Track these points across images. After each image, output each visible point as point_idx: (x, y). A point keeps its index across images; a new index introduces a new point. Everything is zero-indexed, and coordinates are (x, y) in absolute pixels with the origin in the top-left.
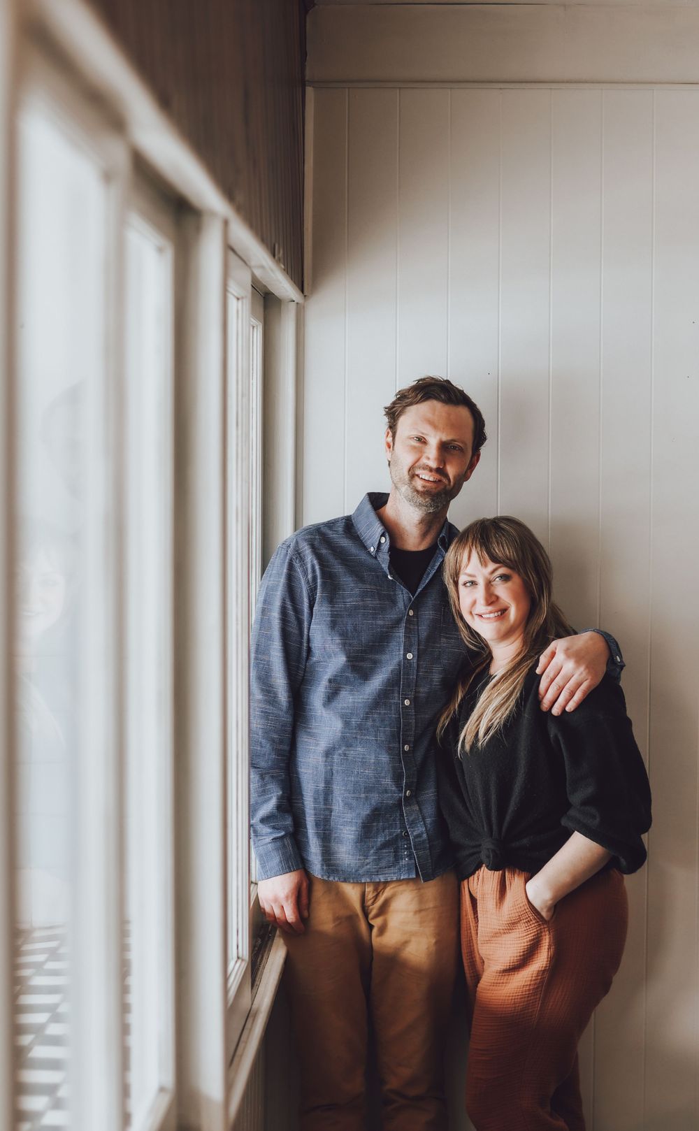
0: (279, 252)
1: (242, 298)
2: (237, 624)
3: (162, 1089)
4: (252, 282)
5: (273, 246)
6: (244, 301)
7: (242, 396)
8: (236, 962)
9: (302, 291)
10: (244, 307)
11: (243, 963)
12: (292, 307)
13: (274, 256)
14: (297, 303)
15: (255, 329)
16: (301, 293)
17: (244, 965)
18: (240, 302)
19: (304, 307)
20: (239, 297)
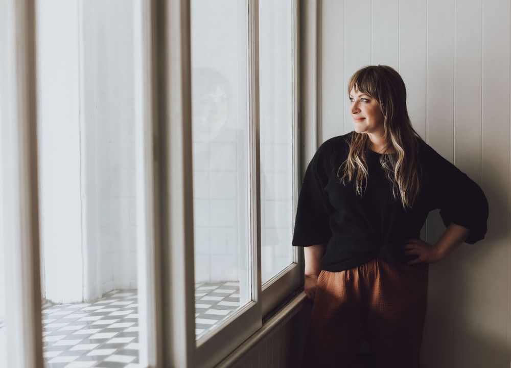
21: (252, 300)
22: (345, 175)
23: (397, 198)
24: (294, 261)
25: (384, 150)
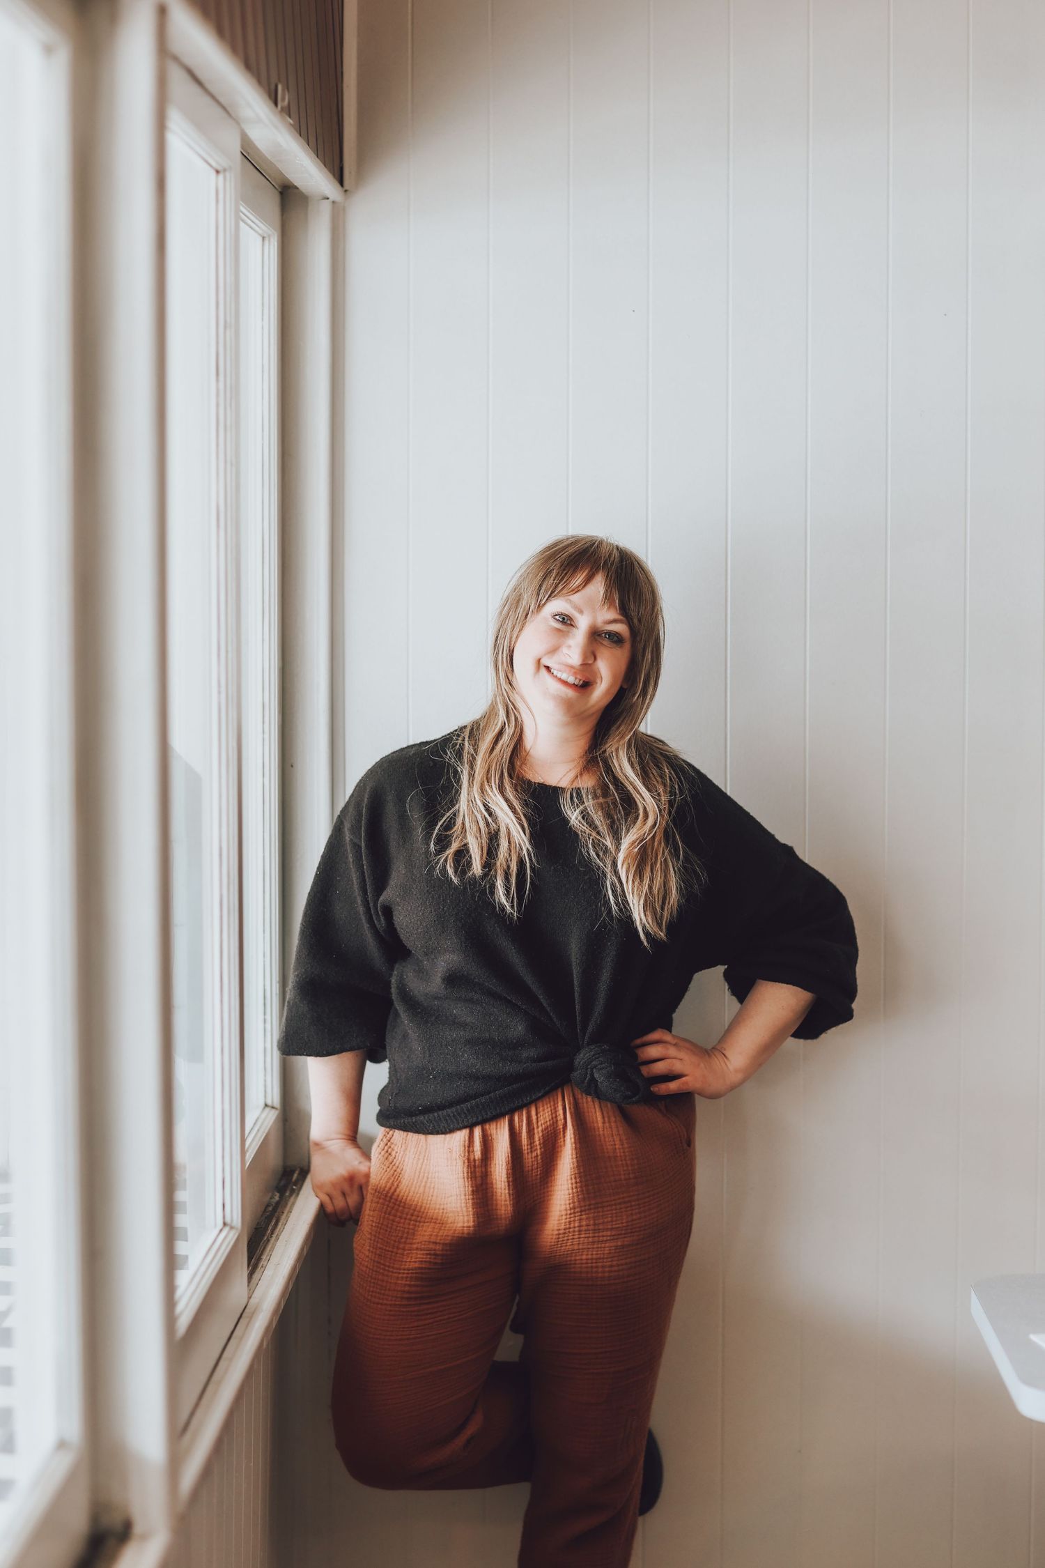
0: (283, 99)
1: (225, 170)
2: (219, 692)
3: (62, 1445)
4: (242, 147)
5: (273, 87)
6: (228, 174)
7: (225, 328)
8: (221, 1230)
9: (341, 182)
10: (228, 184)
11: (233, 1232)
12: (326, 208)
13: (276, 104)
14: (333, 202)
15: (266, 242)
16: (338, 185)
17: (232, 1236)
18: (221, 177)
19: (344, 209)
20: (219, 168)
21: (225, 1224)
22: (455, 846)
23: (620, 910)
24: (269, 1103)
25: (572, 775)
